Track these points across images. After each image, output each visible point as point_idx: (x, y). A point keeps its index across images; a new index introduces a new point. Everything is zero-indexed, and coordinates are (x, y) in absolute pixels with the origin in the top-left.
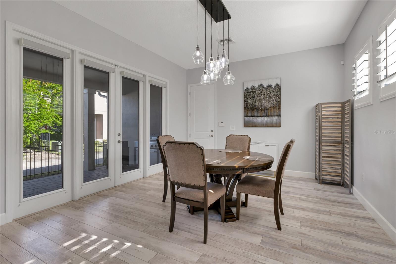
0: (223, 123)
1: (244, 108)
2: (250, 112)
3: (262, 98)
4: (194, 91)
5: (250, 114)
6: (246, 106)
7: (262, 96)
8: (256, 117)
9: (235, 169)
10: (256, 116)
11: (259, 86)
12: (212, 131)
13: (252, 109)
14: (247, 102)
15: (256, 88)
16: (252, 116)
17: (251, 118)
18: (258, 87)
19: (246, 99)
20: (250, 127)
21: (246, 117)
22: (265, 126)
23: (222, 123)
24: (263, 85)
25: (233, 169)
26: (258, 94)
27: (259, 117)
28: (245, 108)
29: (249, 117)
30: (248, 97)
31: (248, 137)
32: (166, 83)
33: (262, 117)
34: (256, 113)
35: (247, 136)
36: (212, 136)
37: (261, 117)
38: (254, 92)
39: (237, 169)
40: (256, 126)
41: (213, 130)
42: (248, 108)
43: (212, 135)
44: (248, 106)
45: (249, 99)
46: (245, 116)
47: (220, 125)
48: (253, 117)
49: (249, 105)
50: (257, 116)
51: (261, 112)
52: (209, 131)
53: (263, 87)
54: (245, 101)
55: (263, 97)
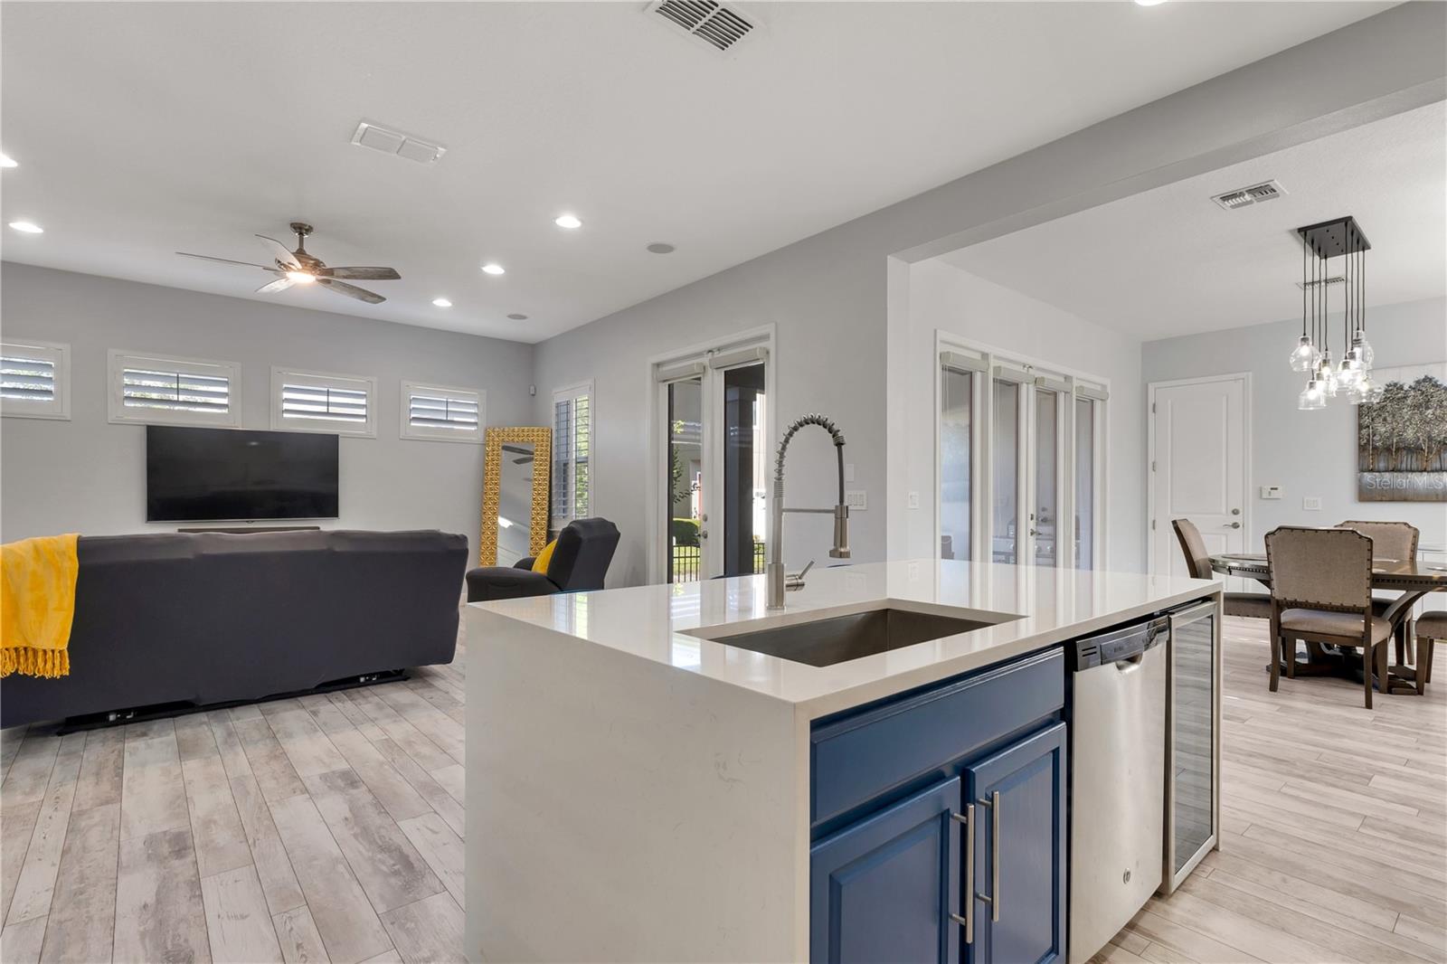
0: (1276, 489)
1: (1360, 445)
2: (1382, 458)
3: (1429, 416)
4: (1169, 402)
5: (1382, 465)
6: (1368, 441)
7: (1430, 411)
8: (1405, 474)
9: (1432, 582)
10: (1407, 471)
11: (1418, 382)
12: (1235, 512)
13: (1388, 449)
14: (1371, 431)
15: (1406, 388)
16: (1393, 471)
17: (1387, 476)
18: (1413, 385)
19: (1367, 421)
20: (1381, 501)
21: (1365, 474)
22: (1440, 497)
23: (1272, 489)
24: (1436, 379)
25: (1427, 582)
26: (1416, 406)
27: (1419, 474)
28: (1362, 448)
29: (1379, 471)
30: (1374, 414)
31: (1410, 527)
32: (1104, 387)
33: (1428, 472)
34: (1406, 460)
35: (1405, 524)
36: (1235, 526)
37: (1425, 474)
38: (1399, 399)
39: (1436, 582)
40: (1405, 500)
41: (1241, 510)
42: (1375, 448)
43: (1235, 523)
44: (1373, 440)
45: (1377, 420)
46: (1362, 471)
47: (1265, 496)
48: (1395, 474)
49: (1377, 438)
50: (1412, 471)
51: (1427, 457)
52: (1224, 510)
53: (1433, 385)
54: (1361, 427)
55: (1433, 414)
